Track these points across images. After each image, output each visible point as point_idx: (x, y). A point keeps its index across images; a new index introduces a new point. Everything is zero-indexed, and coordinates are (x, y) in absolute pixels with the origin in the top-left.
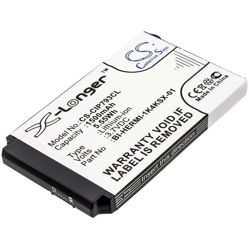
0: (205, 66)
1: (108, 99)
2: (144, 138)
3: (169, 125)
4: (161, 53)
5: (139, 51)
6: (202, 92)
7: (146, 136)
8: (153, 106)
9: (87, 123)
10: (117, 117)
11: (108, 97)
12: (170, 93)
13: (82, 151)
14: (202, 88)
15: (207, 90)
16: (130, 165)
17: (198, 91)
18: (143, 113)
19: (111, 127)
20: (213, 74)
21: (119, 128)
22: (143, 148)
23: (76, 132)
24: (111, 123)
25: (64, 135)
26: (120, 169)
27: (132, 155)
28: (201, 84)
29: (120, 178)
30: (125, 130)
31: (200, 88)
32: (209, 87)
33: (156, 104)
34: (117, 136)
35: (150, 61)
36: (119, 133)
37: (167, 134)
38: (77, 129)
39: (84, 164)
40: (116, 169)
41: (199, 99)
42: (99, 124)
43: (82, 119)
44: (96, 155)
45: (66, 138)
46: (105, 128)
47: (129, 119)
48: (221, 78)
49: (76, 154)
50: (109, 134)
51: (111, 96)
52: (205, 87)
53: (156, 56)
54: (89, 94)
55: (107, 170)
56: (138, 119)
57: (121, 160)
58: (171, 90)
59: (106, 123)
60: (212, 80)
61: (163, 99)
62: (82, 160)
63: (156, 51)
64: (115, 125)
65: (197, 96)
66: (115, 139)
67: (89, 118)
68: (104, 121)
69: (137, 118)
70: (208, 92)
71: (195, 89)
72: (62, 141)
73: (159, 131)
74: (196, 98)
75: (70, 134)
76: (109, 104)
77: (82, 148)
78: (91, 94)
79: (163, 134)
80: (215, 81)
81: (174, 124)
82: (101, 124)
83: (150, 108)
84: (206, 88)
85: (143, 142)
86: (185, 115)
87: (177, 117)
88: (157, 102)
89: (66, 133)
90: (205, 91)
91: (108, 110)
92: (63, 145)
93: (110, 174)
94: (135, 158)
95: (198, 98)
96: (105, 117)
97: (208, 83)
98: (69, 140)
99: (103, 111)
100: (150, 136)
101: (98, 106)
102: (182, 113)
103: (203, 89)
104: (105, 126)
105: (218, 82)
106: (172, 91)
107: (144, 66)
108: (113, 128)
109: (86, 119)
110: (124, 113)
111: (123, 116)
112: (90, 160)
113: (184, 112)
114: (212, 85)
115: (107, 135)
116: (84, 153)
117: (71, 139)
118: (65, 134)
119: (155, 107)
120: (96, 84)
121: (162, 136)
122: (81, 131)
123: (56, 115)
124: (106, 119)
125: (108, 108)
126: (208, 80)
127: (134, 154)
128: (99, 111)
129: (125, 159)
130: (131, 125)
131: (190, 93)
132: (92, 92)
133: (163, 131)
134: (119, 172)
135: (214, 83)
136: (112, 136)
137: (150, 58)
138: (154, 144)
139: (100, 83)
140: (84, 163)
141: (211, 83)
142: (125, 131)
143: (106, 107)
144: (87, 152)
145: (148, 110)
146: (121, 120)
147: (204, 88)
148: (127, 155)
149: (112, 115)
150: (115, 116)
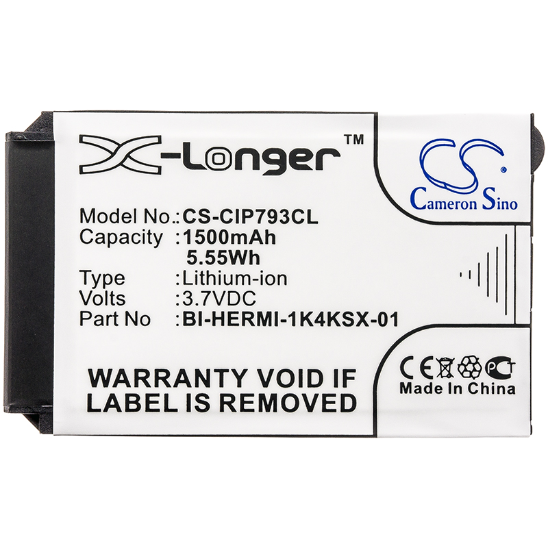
0: (515, 326)
1: (280, 216)
2: (227, 371)
3: (294, 389)
5: (462, 157)
6: (431, 378)
7: (234, 371)
8: (322, 319)
9: (188, 233)
10: (243, 277)
11: (284, 213)
12: (382, 320)
13: (113, 288)
14: (442, 371)
15: (444, 383)
16: (142, 402)
17: (429, 368)
18: (293, 315)
19: (211, 287)
20: (498, 360)
21: (219, 304)
22: (202, 388)
23: (149, 234)
24: (219, 280)
25: (126, 218)
26: (121, 391)
27: (168, 385)
28: (451, 361)
29: (99, 411)
30: (222, 318)
31: (441, 365)
32: (457, 380)
33: (332, 318)
34: (197, 318)
35: (448, 206)
36: (207, 315)
37: (268, 404)
38: (157, 228)
39: (82, 319)
40: (115, 385)
41: (406, 388)
42: (201, 256)
43: (190, 216)
44: (121, 319)
45: (120, 228)
46: (199, 278)
47: (254, 302)
48: (498, 382)
49: (96, 283)
50: (189, 297)
51: (290, 216)
52: (450, 374)
53: (473, 205)
54: (264, 167)
55: (100, 372)
56: (266, 319)
57: (141, 376)
58: (395, 315)
59: (214, 269)
60: (480, 371)
61: (357, 319)
62: (90, 307)
63: (489, 192)
64: (219, 289)
65: (411, 377)
66: (185, 318)
67: (202, 226)
68: (217, 259)
69: (269, 314)
70: (439, 389)
71: (431, 358)
72: (107, 228)
73: (265, 384)
74: (406, 381)
75: (138, 227)
76: (267, 231)
77: (119, 279)
78: (269, 173)
79: (262, 397)
80: (485, 378)
81: (304, 396)
82: (204, 263)
83: (312, 318)
84: (450, 376)
85: (215, 378)
86: (343, 396)
87: (327, 387)
88: (340, 318)
89: (133, 219)
90: (436, 382)
91: (251, 243)
92: (102, 239)
93: (94, 384)
94: (166, 396)
95: (409, 384)
96: (227, 255)
97: (465, 370)
98: (119, 238)
99: (239, 236)
100: (239, 378)
101: (246, 214)
102: (345, 386)
103: (441, 374)
104: (205, 273)
105: (483, 387)
106: (391, 321)
107: (424, 207)
108: (209, 292)
109: (197, 221)
110: (263, 280)
111: (255, 286)
112: (101, 321)
113: (352, 387)
114: (465, 383)
115: (184, 298)
116: (109, 294)
117: (126, 239)
118: (130, 217)
119: (322, 323)
120: (304, 155)
121: (256, 399)
122: (158, 242)
123: (164, 156)
124: (222, 260)
125: (256, 236)
126: (477, 363)
127: (176, 385)
128: (233, 228)
129: (151, 380)
130: (244, 319)
131: (411, 358)
132: (276, 167)
133: (273, 388)
134: (112, 396)
135: (476, 381)
136: (192, 308)
137: (456, 198)
138: (226, 402)
139: (312, 163)
140: (86, 315)
141: (471, 376)
142: (218, 322)
143: (256, 232)
144: (115, 298)
145: (304, 318)
146: (241, 289)
147: (445, 373)
148: (162, 376)
149: (242, 262)
150: (246, 269)
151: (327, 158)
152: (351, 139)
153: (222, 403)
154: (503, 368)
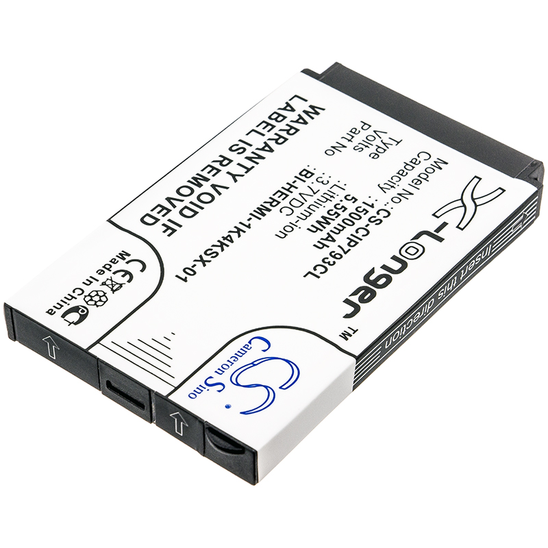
0: (98, 342)
1: (331, 260)
2: (246, 172)
3: (193, 198)
4: (209, 382)
5: (266, 387)
6: (114, 273)
7: (243, 176)
8: (228, 240)
9: (372, 206)
10: (307, 217)
11: (332, 263)
12: (190, 271)
13: (373, 149)
14: (112, 281)
15: (102, 278)
16: (273, 122)
17: (123, 276)
18: (249, 226)
19: (318, 196)
20: (83, 318)
21: (300, 194)
22: (248, 153)
23: (392, 187)
24: (318, 204)
25: (417, 182)
26: (292, 116)
27: (269, 139)
28: (113, 291)
29: (290, 100)
30: (288, 190)
31: (117, 284)
32: (96, 286)
33: (222, 245)
34: (303, 178)
35: (236, 357)
36: (298, 183)
37: (197, 181)
38: (393, 193)
39: (365, 124)
40: (299, 115)
41: (123, 255)
42: (345, 203)
43: (383, 214)
44: (344, 142)
45: (413, 175)
46: (332, 194)
47: (281, 212)
48: (66, 307)
49: (384, 144)
50: (322, 182)
51: (326, 265)
52: (105, 284)
53: (220, 371)
54: (379, 271)
55: (317, 113)
56: (261, 211)
57: (292, 131)
58: (185, 280)
59: (330, 205)
60: (87, 302)
61: (205, 258)
62: (370, 132)
63: (220, 387)
64: (310, 200)
65: (127, 263)
66: (308, 172)
67: (369, 215)
68: (335, 210)
69: (264, 215)
70: (101, 272)
71: (129, 281)
72: (419, 169)
73: (214, 186)
74: (128, 258)
75: (405, 183)
76: (328, 247)
77: (376, 156)
78: (372, 271)
79: (207, 180)
80: (79, 302)
81: (182, 201)
82: (340, 202)
83: (234, 236)
84: (104, 284)
85: (249, 164)
86: (157, 220)
87: (174, 215)
88: (218, 249)
89: (413, 184)
90: (108, 274)
91: (328, 234)
92: (415, 162)
93: (311, 107)
94: (263, 135)
95: (124, 259)
96: (333, 217)
97: (97, 295)
98: (406, 171)
99: (340, 231)
100: (234, 176)
101: (353, 242)
102: (164, 225)
103: (111, 280)
104: (332, 199)
105: (73, 297)
106: (183, 275)
107: (250, 342)
108: (315, 193)
109: (376, 215)
110: (292, 226)
111: (293, 219)
112: (354, 132)
113: (159, 227)
114: (87, 290)
115: (325, 179)
116: (369, 145)
117: (401, 174)
118: (416, 184)
119: (224, 238)
120: (366, 298)
121: (208, 176)
122: (382, 188)
124: (331, 213)
125: (330, 238)
126: (95, 304)
127: (265, 143)
128: (349, 231)
129: (284, 134)
130: (274, 200)
131: (142, 271)
132: (372, 278)
133: (206, 187)
134: (293, 110)
135: (83, 296)
136: (314, 178)
137: (237, 365)
138: (225, 161)
139: (355, 299)
140: (366, 127)
141: (89, 295)
142: (288, 187)
143: (334, 240)
144: (363, 147)
145: (239, 231)
146: (297, 212)
147: (109, 282)
148: (279, 140)
149: (318, 222)
150: (312, 220)
151: (350, 309)
152: (351, 332)
153: (225, 158)
154: (74, 317)
